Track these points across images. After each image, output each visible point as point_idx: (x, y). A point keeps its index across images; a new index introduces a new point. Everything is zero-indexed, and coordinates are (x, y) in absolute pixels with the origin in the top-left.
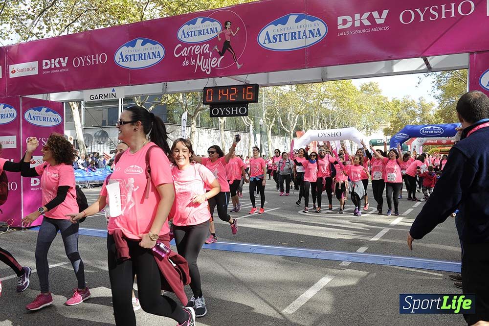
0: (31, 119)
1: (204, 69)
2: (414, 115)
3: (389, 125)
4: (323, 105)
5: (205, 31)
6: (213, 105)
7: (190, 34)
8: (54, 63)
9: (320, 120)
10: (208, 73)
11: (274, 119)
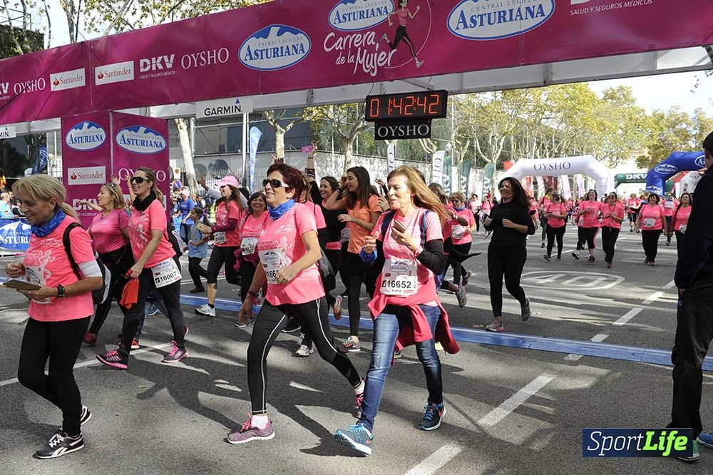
0: (125, 143)
1: (367, 69)
2: (685, 137)
3: (645, 152)
4: (543, 121)
5: (370, 12)
6: (380, 122)
7: (347, 17)
8: (156, 63)
9: (538, 144)
10: (374, 75)
11: (468, 142)
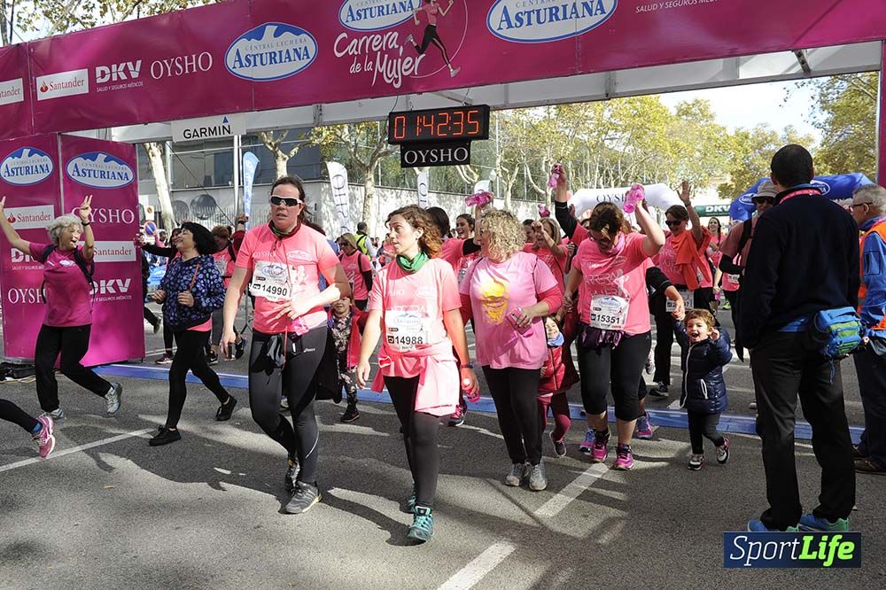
1: (390, 79)
3: (728, 179)
4: (607, 142)
5: (391, 7)
6: (406, 146)
7: (362, 13)
8: (117, 72)
9: (601, 170)
10: (397, 86)
11: (517, 169)
